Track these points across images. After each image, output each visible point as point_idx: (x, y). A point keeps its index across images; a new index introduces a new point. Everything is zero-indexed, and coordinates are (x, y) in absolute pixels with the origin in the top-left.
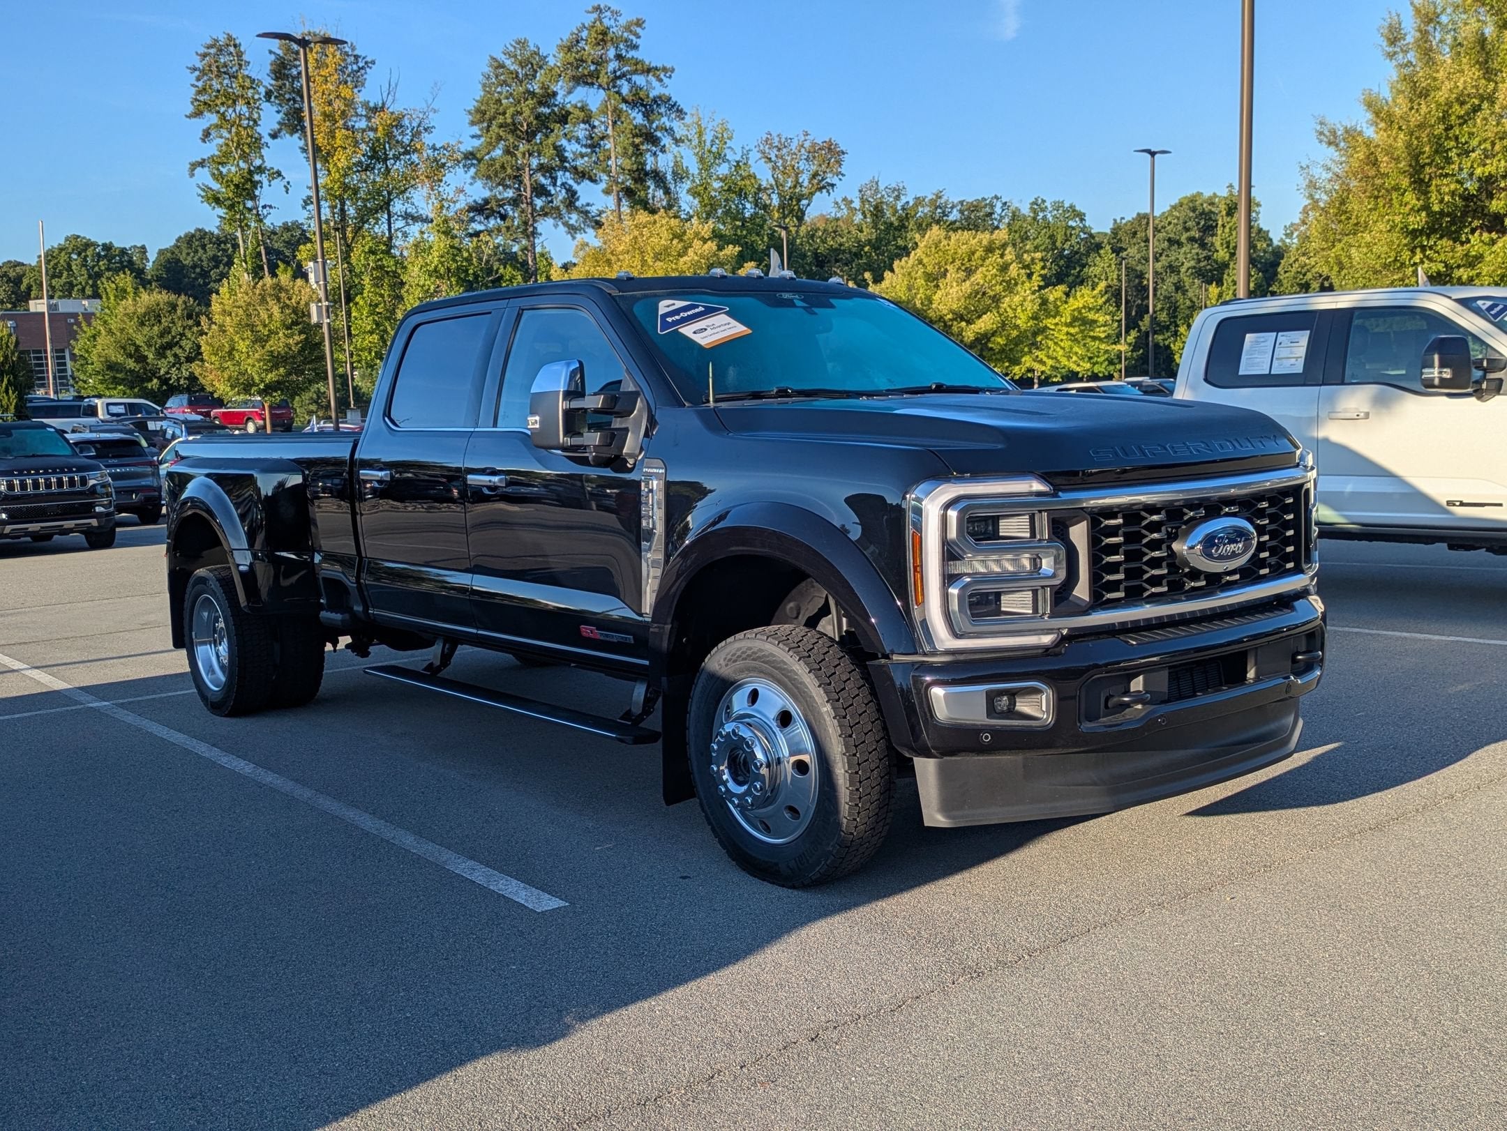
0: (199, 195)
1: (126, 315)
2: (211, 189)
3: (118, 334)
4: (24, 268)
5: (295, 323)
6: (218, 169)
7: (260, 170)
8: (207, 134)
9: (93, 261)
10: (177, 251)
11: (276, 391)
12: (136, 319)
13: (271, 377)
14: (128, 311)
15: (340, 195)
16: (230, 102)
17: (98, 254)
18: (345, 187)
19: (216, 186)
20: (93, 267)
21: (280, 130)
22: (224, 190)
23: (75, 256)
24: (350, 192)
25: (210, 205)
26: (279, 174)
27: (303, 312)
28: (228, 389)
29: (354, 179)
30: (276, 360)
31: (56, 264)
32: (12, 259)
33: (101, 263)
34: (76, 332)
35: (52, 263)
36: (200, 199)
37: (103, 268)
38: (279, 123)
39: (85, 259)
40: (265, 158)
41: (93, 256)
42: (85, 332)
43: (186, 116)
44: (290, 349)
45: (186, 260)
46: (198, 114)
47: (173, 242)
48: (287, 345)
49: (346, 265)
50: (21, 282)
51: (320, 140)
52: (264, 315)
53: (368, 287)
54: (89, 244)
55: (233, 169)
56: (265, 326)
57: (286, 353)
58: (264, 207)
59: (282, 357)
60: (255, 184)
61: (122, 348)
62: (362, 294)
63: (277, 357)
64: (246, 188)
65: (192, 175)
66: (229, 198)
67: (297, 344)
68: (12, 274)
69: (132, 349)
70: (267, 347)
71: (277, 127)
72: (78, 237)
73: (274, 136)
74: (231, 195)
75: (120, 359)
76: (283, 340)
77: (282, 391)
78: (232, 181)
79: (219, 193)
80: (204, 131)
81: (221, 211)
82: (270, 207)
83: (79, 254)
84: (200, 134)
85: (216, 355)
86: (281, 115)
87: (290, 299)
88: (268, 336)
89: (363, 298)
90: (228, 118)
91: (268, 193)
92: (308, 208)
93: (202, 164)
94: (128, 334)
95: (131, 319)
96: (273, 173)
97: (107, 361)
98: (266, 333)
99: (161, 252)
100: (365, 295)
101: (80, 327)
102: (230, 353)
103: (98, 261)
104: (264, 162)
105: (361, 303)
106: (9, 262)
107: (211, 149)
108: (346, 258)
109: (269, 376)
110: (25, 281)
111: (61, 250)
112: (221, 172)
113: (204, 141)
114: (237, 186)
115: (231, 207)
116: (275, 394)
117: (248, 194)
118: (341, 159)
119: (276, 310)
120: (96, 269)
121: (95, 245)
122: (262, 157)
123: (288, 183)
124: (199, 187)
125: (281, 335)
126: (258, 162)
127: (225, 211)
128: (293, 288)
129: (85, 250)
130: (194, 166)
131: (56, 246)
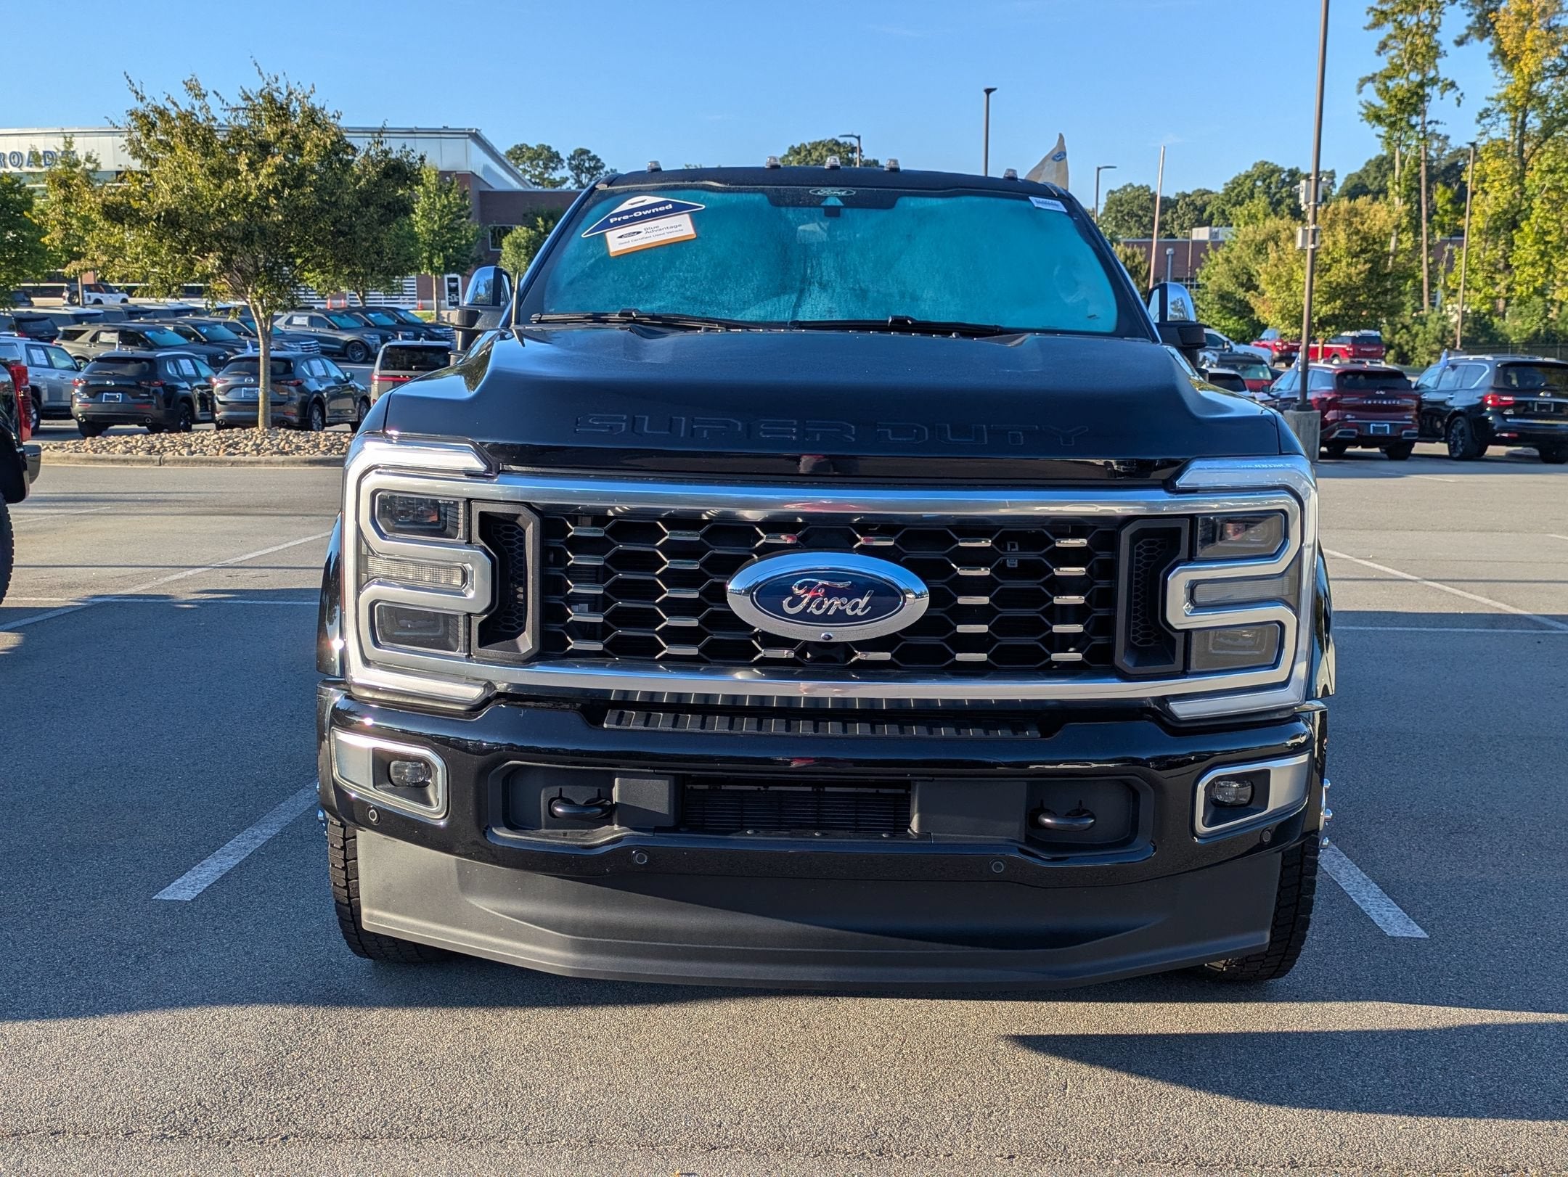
0: (1360, 113)
1: (1244, 242)
2: (1373, 106)
3: (1235, 262)
4: (1211, 196)
5: (1363, 251)
6: (1385, 84)
7: (1434, 81)
8: (1383, 46)
9: (1276, 187)
10: (1364, 176)
11: (1330, 326)
12: (1253, 247)
13: (1325, 310)
14: (1247, 239)
15: (1522, 106)
16: (1410, 8)
17: (1283, 181)
18: (1529, 96)
19: (1379, 102)
20: (1276, 194)
21: (1467, 36)
22: (1386, 106)
23: (1259, 183)
24: (1534, 102)
25: (1370, 123)
26: (1452, 85)
27: (1374, 239)
28: (1279, 321)
29: (1543, 87)
30: (1334, 293)
31: (1240, 192)
32: (1202, 187)
33: (1284, 190)
34: (1202, 260)
35: (1236, 191)
36: (1360, 117)
37: (1284, 195)
38: (1469, 28)
39: (1269, 187)
40: (1439, 69)
41: (1277, 183)
42: (1211, 260)
43: (1365, 28)
44: (1351, 279)
45: (1372, 184)
46: (1376, 25)
47: (1361, 166)
48: (1349, 276)
49: (1517, 187)
50: (1205, 210)
51: (1508, 43)
52: (1329, 242)
53: (1536, 212)
54: (1275, 171)
55: (1403, 82)
56: (1328, 254)
57: (1347, 284)
58: (1430, 123)
59: (1342, 289)
60: (1422, 98)
61: (1235, 276)
62: (1528, 219)
63: (1335, 289)
64: (1413, 102)
65: (1360, 92)
66: (1391, 116)
67: (1359, 274)
68: (1199, 202)
69: (1245, 278)
70: (1326, 278)
71: (1465, 32)
72: (1266, 163)
73: (1460, 42)
74: (1393, 111)
75: (1232, 288)
76: (1345, 269)
77: (1337, 325)
78: (1396, 96)
79: (1381, 109)
80: (1380, 43)
81: (1382, 130)
82: (1437, 122)
83: (1264, 181)
84: (1376, 47)
85: (1273, 284)
86: (1473, 18)
87: (1362, 224)
88: (1331, 265)
89: (1530, 224)
90: (1406, 27)
91: (1438, 106)
92: (1483, 122)
93: (1372, 79)
94: (1244, 262)
95: (1249, 247)
96: (1447, 85)
97: (1220, 290)
98: (1328, 262)
99: (1350, 177)
100: (1532, 221)
101: (1207, 255)
102: (1288, 283)
103: (1282, 187)
104: (1437, 72)
105: (1527, 229)
106: (1199, 190)
107: (1382, 64)
108: (1519, 178)
109: (1324, 309)
110: (1209, 209)
111: (1247, 177)
112: (1388, 87)
113: (1379, 53)
114: (1401, 101)
115: (1392, 125)
116: (1328, 329)
117: (1414, 110)
118: (1529, 64)
119: (1342, 237)
120: (1278, 196)
121: (1281, 171)
122: (1436, 67)
123: (1462, 94)
124: (1361, 104)
125: (1344, 263)
126: (1432, 74)
127: (1386, 129)
128: (1368, 212)
129: (1270, 177)
130: (1363, 81)
131: (1243, 173)
